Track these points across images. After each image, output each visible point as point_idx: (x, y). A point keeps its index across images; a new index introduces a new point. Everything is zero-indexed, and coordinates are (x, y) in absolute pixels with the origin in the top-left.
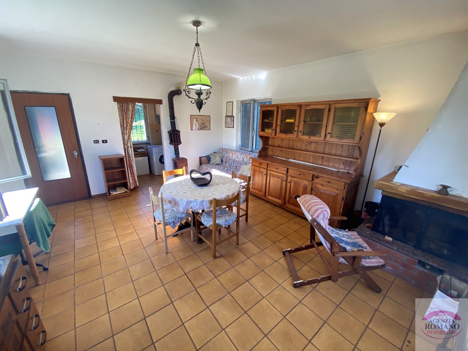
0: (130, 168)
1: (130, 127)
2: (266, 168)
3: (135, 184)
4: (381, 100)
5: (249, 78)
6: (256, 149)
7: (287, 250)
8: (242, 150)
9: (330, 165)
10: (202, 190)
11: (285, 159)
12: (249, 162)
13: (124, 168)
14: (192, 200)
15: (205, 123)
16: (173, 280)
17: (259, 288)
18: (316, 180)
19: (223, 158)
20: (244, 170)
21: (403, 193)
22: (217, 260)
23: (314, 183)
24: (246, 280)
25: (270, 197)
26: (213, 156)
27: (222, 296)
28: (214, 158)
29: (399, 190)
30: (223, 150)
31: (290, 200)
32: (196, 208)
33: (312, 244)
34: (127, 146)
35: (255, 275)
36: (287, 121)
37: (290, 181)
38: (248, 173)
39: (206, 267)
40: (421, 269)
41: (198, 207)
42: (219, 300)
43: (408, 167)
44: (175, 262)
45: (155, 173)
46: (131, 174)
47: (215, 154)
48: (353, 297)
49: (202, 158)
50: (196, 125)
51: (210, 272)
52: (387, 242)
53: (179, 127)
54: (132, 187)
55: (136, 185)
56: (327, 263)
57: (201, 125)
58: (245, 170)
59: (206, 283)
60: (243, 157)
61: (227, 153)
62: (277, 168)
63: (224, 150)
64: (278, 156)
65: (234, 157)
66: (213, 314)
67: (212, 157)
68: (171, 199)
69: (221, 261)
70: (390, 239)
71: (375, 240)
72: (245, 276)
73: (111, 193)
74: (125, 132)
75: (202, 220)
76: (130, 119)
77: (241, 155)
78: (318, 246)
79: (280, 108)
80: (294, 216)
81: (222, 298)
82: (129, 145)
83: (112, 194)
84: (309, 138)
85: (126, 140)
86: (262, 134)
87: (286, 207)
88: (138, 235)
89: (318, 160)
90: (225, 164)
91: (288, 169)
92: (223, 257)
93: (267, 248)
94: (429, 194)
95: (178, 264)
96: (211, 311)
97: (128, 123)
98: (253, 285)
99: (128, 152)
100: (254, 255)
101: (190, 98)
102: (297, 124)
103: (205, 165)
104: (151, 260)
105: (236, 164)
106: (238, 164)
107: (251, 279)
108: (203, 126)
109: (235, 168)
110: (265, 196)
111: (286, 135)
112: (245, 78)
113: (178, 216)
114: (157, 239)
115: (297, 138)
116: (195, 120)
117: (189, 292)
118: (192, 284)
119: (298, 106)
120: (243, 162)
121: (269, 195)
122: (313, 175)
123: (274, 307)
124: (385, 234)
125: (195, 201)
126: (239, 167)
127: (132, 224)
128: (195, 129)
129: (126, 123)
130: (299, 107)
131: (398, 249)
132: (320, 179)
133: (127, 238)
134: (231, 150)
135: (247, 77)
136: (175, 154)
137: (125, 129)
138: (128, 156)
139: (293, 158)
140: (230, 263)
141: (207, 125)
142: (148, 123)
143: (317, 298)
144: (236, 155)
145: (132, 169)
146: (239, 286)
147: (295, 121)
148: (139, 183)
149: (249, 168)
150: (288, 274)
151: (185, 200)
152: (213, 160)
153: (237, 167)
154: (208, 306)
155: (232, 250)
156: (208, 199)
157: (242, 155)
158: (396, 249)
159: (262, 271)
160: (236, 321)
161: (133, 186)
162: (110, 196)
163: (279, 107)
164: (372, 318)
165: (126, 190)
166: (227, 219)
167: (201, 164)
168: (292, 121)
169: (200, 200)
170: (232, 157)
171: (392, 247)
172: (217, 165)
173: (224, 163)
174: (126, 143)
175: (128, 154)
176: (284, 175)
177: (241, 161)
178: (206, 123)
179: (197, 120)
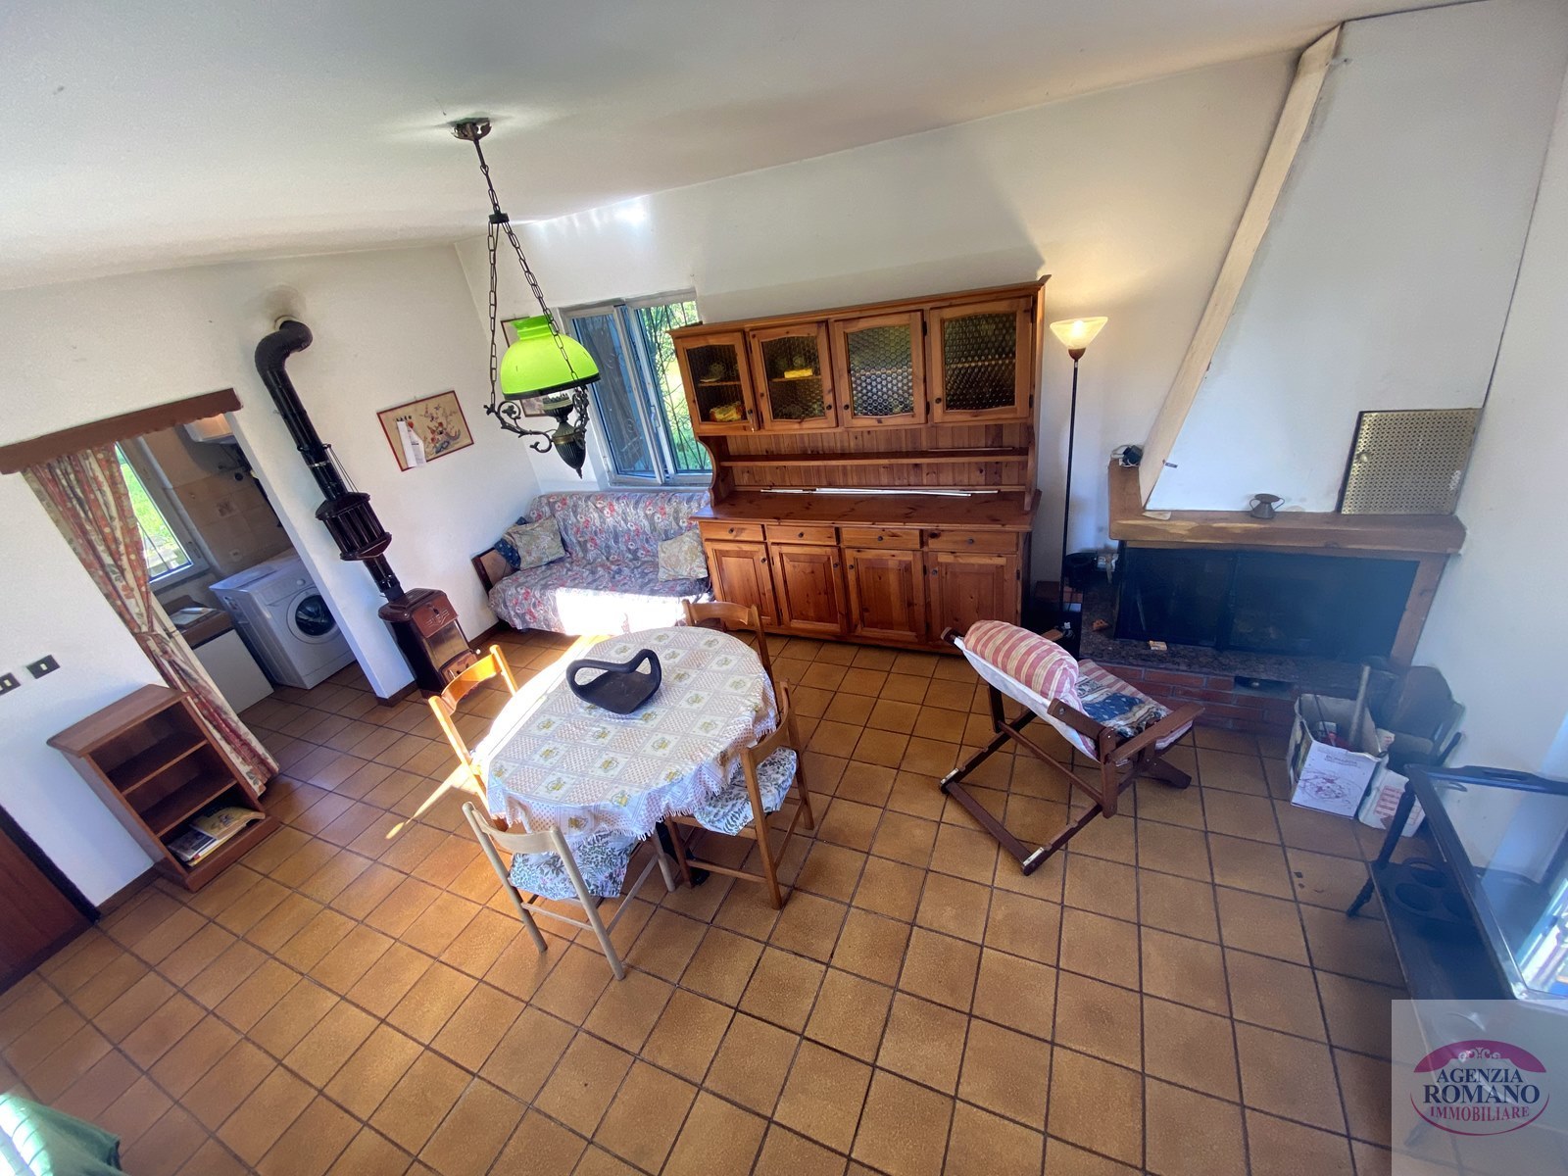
0: (211, 723)
1: (133, 557)
2: (762, 539)
3: (263, 768)
4: (1049, 276)
5: (577, 224)
6: (677, 471)
7: (949, 777)
8: (621, 483)
9: (943, 480)
10: (653, 723)
11: (801, 491)
12: (677, 528)
13: (199, 735)
14: (662, 783)
15: (445, 426)
16: (716, 1054)
17: (952, 927)
18: (933, 544)
19: (563, 533)
20: (673, 559)
21: (1183, 536)
22: (791, 908)
23: (927, 553)
24: (907, 923)
25: (797, 624)
26: (525, 539)
27: (885, 1011)
28: (529, 544)
29: (1172, 531)
30: (551, 505)
31: (866, 614)
32: (686, 801)
33: (1002, 733)
34: (156, 636)
35: (921, 895)
36: (789, 375)
37: (852, 563)
38: (694, 565)
39: (778, 952)
40: (1244, 692)
41: (690, 795)
42: (886, 1025)
43: (1175, 466)
44: (673, 993)
45: (303, 683)
46: (229, 742)
47: (528, 527)
48: (1148, 825)
49: (482, 558)
50: (413, 445)
51: (802, 959)
52: (1159, 657)
53: (357, 478)
54: (257, 788)
55: (270, 769)
56: (1058, 765)
57: (433, 440)
58: (678, 560)
59: (816, 997)
60: (646, 515)
61: (575, 513)
62: (801, 535)
63: (555, 502)
64: (772, 486)
65: (610, 521)
66: (901, 1077)
67: (519, 544)
68: (580, 813)
69: (805, 906)
70: (1162, 646)
71: (1135, 663)
72: (897, 915)
73: (190, 857)
74: (120, 585)
75: (702, 822)
76: (117, 524)
77: (636, 508)
78: (1018, 730)
79: (754, 336)
80: (889, 657)
81: (888, 1015)
82: (159, 630)
83: (196, 862)
84: (880, 421)
85: (142, 615)
86: (709, 429)
87: (857, 637)
88: (458, 970)
89: (905, 475)
90: (581, 554)
91: (837, 530)
92: (801, 890)
93: (890, 794)
94: (1240, 528)
95: (689, 990)
96: (890, 1072)
97: (115, 540)
98: (935, 926)
99: (172, 663)
100: (874, 837)
101: (523, 433)
102: (827, 384)
103: (506, 581)
104: (589, 1033)
105: (626, 542)
106: (634, 541)
107: (917, 912)
108: (440, 437)
109: (630, 556)
110: (780, 622)
111: (800, 423)
112: (559, 222)
113: (613, 849)
114: (545, 947)
115: (838, 426)
116: (402, 425)
117: (790, 1058)
118: (780, 1027)
119: (819, 323)
120: (654, 529)
121: (791, 618)
122: (921, 531)
123: (1021, 957)
124: (1146, 638)
125: (674, 779)
126: (644, 548)
127: (396, 940)
128: (418, 460)
129: (108, 548)
130: (824, 328)
131: (1189, 666)
132: (943, 538)
133: (427, 1004)
134: (588, 498)
135: (564, 218)
136: (383, 588)
137: (113, 577)
138: (181, 678)
139: (825, 483)
140: (832, 900)
141: (456, 429)
142: (165, 489)
143: (1087, 873)
144: (615, 514)
145: (224, 721)
146: (905, 953)
147: (817, 372)
148: (274, 757)
149: (691, 550)
150: (990, 843)
151: (637, 794)
152: (529, 553)
153: (636, 551)
154: (870, 1060)
155: (809, 853)
156: (712, 755)
157: (641, 505)
158: (1185, 668)
159: (927, 873)
160: (966, 1055)
161: (260, 783)
162: (193, 874)
163: (751, 333)
164: (1210, 858)
165: (252, 815)
166: (780, 782)
167: (487, 583)
168: (807, 373)
169: (689, 769)
170: (603, 522)
171: (1176, 667)
172: (555, 567)
173: (578, 548)
174: (145, 629)
175: (177, 672)
176: (828, 549)
177: (648, 529)
178: (448, 423)
179: (411, 425)
